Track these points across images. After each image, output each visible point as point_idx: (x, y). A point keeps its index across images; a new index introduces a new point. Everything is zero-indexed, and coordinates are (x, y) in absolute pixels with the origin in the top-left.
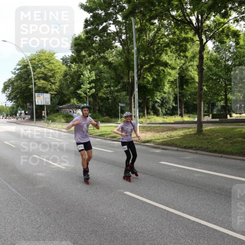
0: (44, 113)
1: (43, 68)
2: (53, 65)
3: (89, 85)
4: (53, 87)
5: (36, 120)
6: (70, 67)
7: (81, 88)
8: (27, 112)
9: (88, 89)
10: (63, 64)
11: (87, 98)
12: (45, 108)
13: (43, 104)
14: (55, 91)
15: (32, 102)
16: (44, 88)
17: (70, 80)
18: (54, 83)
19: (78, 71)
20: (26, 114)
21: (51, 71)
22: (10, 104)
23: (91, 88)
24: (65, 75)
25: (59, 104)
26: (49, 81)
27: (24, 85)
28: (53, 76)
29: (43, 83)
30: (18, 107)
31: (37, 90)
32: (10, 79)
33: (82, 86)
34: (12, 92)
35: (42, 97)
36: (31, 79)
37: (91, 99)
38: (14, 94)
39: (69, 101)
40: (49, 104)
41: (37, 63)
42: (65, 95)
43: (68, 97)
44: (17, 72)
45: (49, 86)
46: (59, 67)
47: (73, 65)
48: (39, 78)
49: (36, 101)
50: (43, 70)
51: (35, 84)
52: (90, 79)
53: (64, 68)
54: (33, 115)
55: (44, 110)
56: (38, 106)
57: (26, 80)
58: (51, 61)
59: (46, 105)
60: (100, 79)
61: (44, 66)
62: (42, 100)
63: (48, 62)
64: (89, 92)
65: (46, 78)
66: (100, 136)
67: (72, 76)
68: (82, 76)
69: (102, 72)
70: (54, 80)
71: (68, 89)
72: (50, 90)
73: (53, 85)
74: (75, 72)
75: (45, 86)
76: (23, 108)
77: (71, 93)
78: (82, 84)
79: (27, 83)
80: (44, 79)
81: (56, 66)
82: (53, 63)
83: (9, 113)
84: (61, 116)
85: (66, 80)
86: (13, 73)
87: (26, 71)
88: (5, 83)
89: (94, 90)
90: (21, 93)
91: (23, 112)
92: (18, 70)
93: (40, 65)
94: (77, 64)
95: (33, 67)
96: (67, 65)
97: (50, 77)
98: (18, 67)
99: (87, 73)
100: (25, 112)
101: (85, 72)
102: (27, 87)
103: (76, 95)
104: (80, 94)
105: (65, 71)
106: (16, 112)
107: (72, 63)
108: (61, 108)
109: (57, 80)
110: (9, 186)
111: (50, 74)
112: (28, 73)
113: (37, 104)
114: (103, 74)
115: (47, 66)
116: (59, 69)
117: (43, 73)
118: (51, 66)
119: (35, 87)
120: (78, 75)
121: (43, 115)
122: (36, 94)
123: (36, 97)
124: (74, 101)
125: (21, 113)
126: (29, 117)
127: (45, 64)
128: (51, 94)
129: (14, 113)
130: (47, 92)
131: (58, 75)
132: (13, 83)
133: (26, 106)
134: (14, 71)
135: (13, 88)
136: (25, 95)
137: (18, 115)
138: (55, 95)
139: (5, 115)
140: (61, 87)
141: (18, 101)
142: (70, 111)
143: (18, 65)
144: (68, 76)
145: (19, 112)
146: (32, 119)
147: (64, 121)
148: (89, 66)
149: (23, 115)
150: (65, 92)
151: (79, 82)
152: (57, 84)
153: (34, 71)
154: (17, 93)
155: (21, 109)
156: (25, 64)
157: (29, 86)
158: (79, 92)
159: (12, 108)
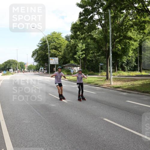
0: (55, 69)
1: (54, 42)
2: (60, 41)
3: (81, 52)
4: (60, 54)
5: (50, 73)
6: (70, 41)
7: (76, 54)
8: (45, 69)
9: (81, 54)
10: (66, 40)
11: (80, 60)
12: (55, 66)
13: (54, 64)
14: (61, 56)
15: (48, 63)
16: (55, 54)
17: (70, 49)
18: (60, 52)
19: (75, 44)
20: (44, 70)
21: (59, 44)
22: (36, 64)
23: (82, 54)
24: (67, 46)
25: (64, 64)
26: (58, 50)
27: (44, 53)
28: (60, 47)
29: (54, 52)
30: (40, 65)
31: (51, 56)
32: (36, 50)
33: (77, 53)
34: (37, 57)
35: (53, 59)
36: (48, 49)
37: (83, 61)
38: (38, 58)
39: (69, 62)
40: (58, 64)
41: (51, 40)
42: (67, 59)
43: (68, 59)
44: (40, 45)
45: (58, 53)
46: (64, 42)
47: (72, 40)
48: (52, 49)
49: (50, 62)
50: (54, 44)
51: (50, 52)
52: (82, 49)
53: (67, 42)
54: (49, 70)
55: (54, 67)
56: (51, 65)
57: (45, 50)
58: (59, 38)
59: (56, 65)
60: (88, 48)
61: (55, 42)
62: (54, 61)
63: (57, 39)
64: (81, 56)
65: (56, 48)
66: (88, 83)
67: (71, 47)
68: (77, 47)
69: (89, 44)
70: (61, 49)
71: (68, 55)
72: (58, 55)
73: (60, 53)
74: (73, 45)
75: (55, 53)
76: (43, 66)
77: (70, 57)
78: (77, 52)
79: (45, 52)
80: (55, 49)
81: (62, 41)
82: (60, 40)
83: (35, 69)
84: (64, 71)
85: (68, 49)
86: (38, 46)
87: (45, 45)
88: (33, 51)
89: (84, 55)
90: (42, 57)
91: (43, 68)
92: (40, 44)
93: (53, 41)
94: (74, 40)
95: (49, 42)
96: (68, 40)
97: (59, 48)
98: (41, 42)
99: (80, 45)
100: (44, 69)
101: (79, 45)
102: (45, 54)
103: (73, 58)
104: (76, 58)
105: (67, 44)
106: (39, 69)
107: (72, 39)
108: (64, 66)
109: (63, 49)
110: (36, 111)
111: (58, 46)
112: (46, 46)
113: (51, 64)
114: (90, 45)
115: (57, 42)
116: (63, 43)
117: (54, 46)
118: (59, 41)
119: (50, 54)
120: (75, 46)
121: (54, 70)
122: (50, 58)
123: (50, 60)
124: (72, 62)
125: (42, 69)
126: (46, 71)
127: (56, 40)
128: (59, 58)
129: (37, 69)
130: (56, 57)
131: (63, 47)
132: (37, 52)
133: (45, 65)
134: (38, 45)
135: (37, 55)
136: (44, 58)
137: (40, 70)
138: (61, 58)
139: (33, 70)
140: (64, 54)
141: (40, 62)
142: (70, 68)
143: (41, 41)
144: (69, 47)
145: (41, 68)
146: (48, 72)
147: (66, 74)
148: (81, 41)
149: (43, 70)
150: (67, 57)
151: (75, 51)
152: (63, 52)
153: (49, 45)
154: (40, 57)
155: (42, 67)
156: (45, 40)
157: (46, 53)
158: (75, 56)
159: (37, 66)
